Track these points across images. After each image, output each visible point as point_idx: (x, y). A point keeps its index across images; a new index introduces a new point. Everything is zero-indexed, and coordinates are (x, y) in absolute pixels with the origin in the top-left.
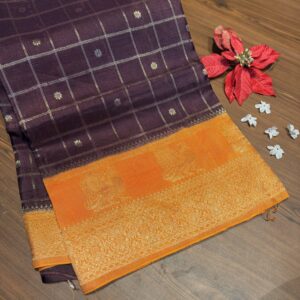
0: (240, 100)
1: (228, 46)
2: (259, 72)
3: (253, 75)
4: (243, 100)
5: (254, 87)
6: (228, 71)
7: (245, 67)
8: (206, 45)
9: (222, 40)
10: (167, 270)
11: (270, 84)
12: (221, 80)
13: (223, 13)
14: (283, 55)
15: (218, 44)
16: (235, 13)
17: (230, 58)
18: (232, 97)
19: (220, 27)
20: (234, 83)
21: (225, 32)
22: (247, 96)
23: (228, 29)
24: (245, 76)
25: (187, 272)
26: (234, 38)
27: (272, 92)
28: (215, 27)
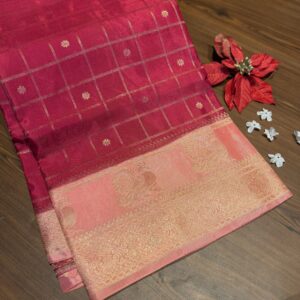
0: (240, 108)
1: (228, 54)
2: (259, 81)
3: (253, 83)
4: (243, 108)
5: (254, 96)
6: (228, 79)
7: (245, 75)
8: (206, 52)
9: (222, 49)
10: (165, 279)
11: (270, 92)
12: (221, 88)
13: (223, 22)
14: (283, 64)
15: (218, 52)
16: (235, 21)
17: (230, 66)
18: (231, 104)
19: (221, 36)
20: (234, 91)
21: (225, 40)
22: (247, 104)
23: (228, 38)
24: (245, 84)
25: (186, 281)
26: (234, 46)
27: (272, 101)
28: (216, 35)
